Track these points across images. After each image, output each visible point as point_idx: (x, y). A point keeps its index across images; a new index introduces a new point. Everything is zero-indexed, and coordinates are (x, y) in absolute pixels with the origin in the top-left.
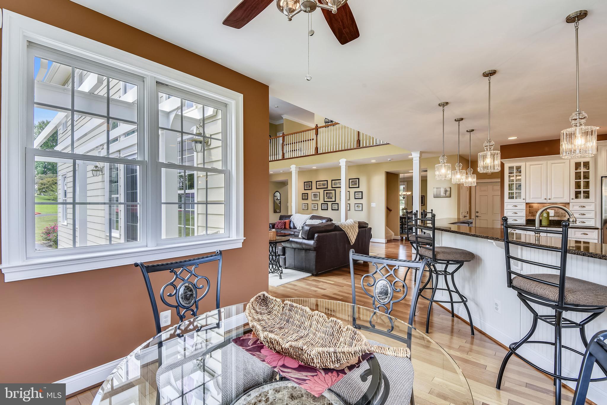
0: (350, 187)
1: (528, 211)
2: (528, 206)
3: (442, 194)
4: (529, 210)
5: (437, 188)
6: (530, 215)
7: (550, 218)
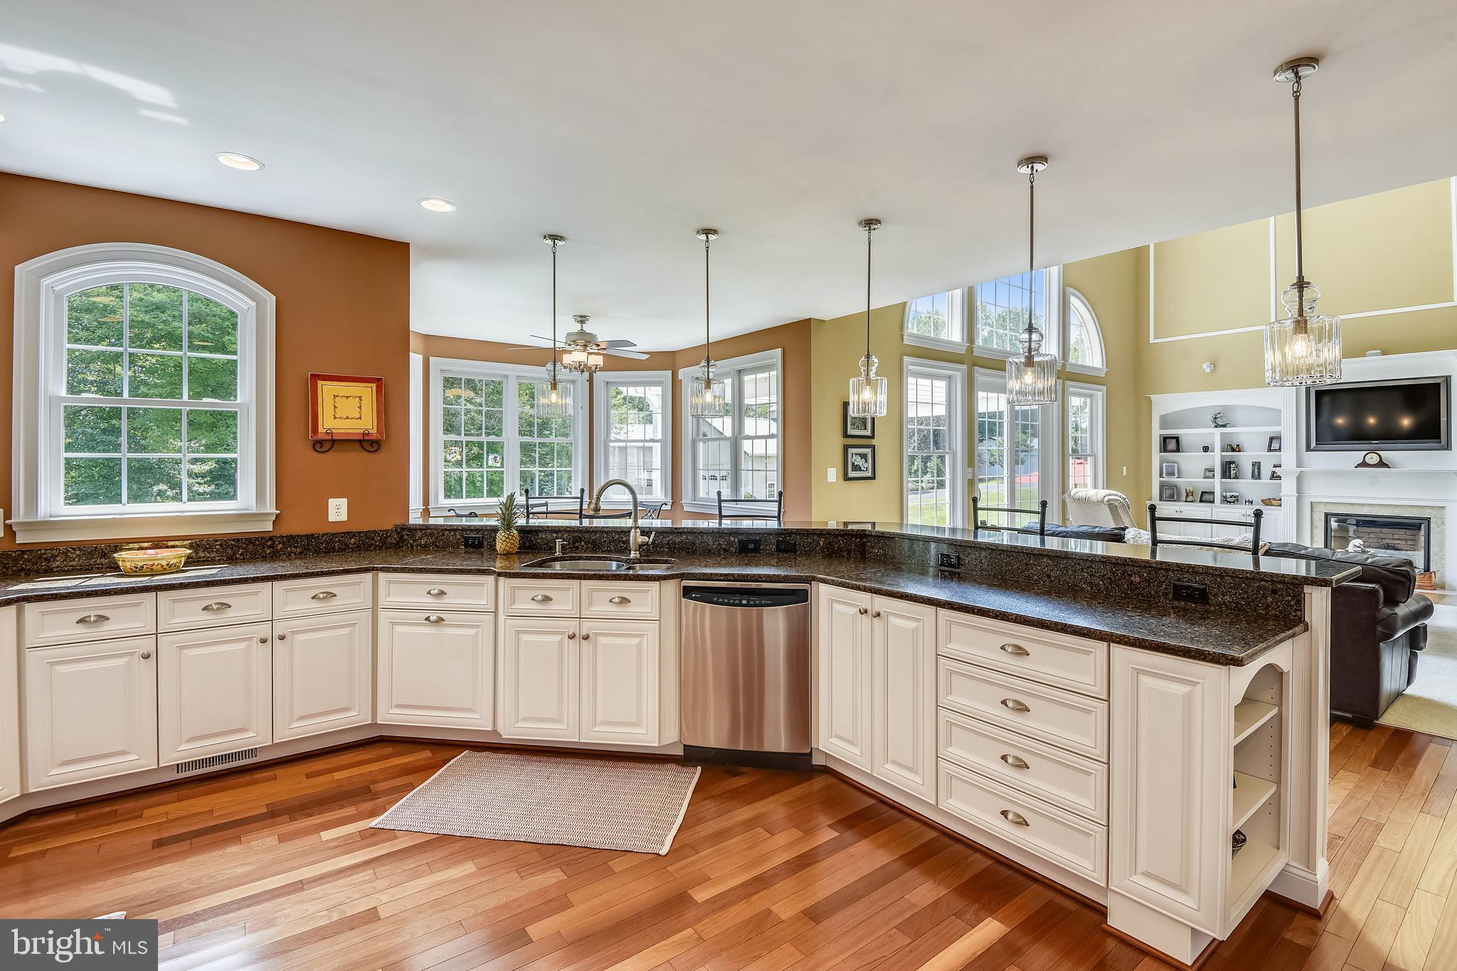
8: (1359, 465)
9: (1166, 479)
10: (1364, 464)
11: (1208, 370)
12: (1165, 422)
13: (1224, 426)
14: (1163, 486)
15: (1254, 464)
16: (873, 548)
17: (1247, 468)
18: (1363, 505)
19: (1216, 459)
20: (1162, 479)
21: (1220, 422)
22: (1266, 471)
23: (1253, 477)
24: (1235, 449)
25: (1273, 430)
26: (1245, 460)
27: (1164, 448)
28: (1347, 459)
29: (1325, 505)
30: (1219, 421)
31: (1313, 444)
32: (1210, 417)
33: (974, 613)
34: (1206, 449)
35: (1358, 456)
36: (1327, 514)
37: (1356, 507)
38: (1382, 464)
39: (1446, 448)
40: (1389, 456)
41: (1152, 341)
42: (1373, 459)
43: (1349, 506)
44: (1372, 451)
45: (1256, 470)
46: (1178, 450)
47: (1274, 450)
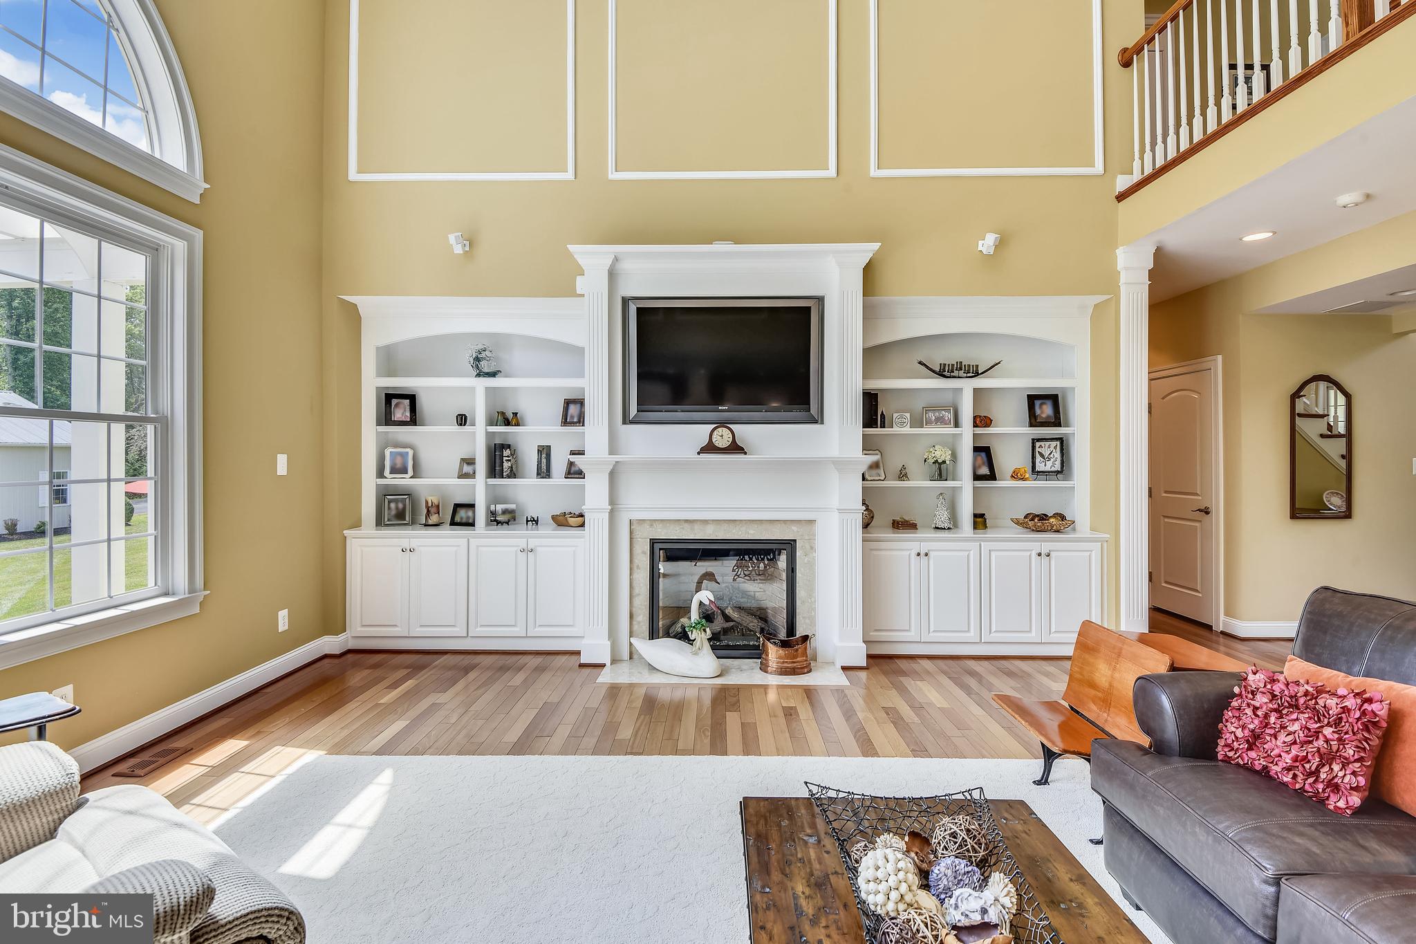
8: (702, 451)
10: (710, 448)
11: (458, 250)
12: (390, 360)
13: (493, 374)
14: (385, 495)
15: (540, 451)
17: (530, 459)
18: (705, 522)
19: (478, 440)
20: (381, 481)
21: (485, 366)
22: (560, 462)
24: (509, 419)
25: (570, 385)
26: (527, 440)
28: (685, 438)
29: (650, 525)
31: (634, 411)
32: (467, 357)
34: (461, 420)
35: (701, 433)
36: (653, 542)
37: (696, 527)
38: (735, 448)
39: (817, 420)
40: (745, 432)
41: (353, 175)
42: (722, 438)
43: (686, 525)
44: (722, 424)
45: (544, 461)
46: (413, 421)
47: (572, 424)
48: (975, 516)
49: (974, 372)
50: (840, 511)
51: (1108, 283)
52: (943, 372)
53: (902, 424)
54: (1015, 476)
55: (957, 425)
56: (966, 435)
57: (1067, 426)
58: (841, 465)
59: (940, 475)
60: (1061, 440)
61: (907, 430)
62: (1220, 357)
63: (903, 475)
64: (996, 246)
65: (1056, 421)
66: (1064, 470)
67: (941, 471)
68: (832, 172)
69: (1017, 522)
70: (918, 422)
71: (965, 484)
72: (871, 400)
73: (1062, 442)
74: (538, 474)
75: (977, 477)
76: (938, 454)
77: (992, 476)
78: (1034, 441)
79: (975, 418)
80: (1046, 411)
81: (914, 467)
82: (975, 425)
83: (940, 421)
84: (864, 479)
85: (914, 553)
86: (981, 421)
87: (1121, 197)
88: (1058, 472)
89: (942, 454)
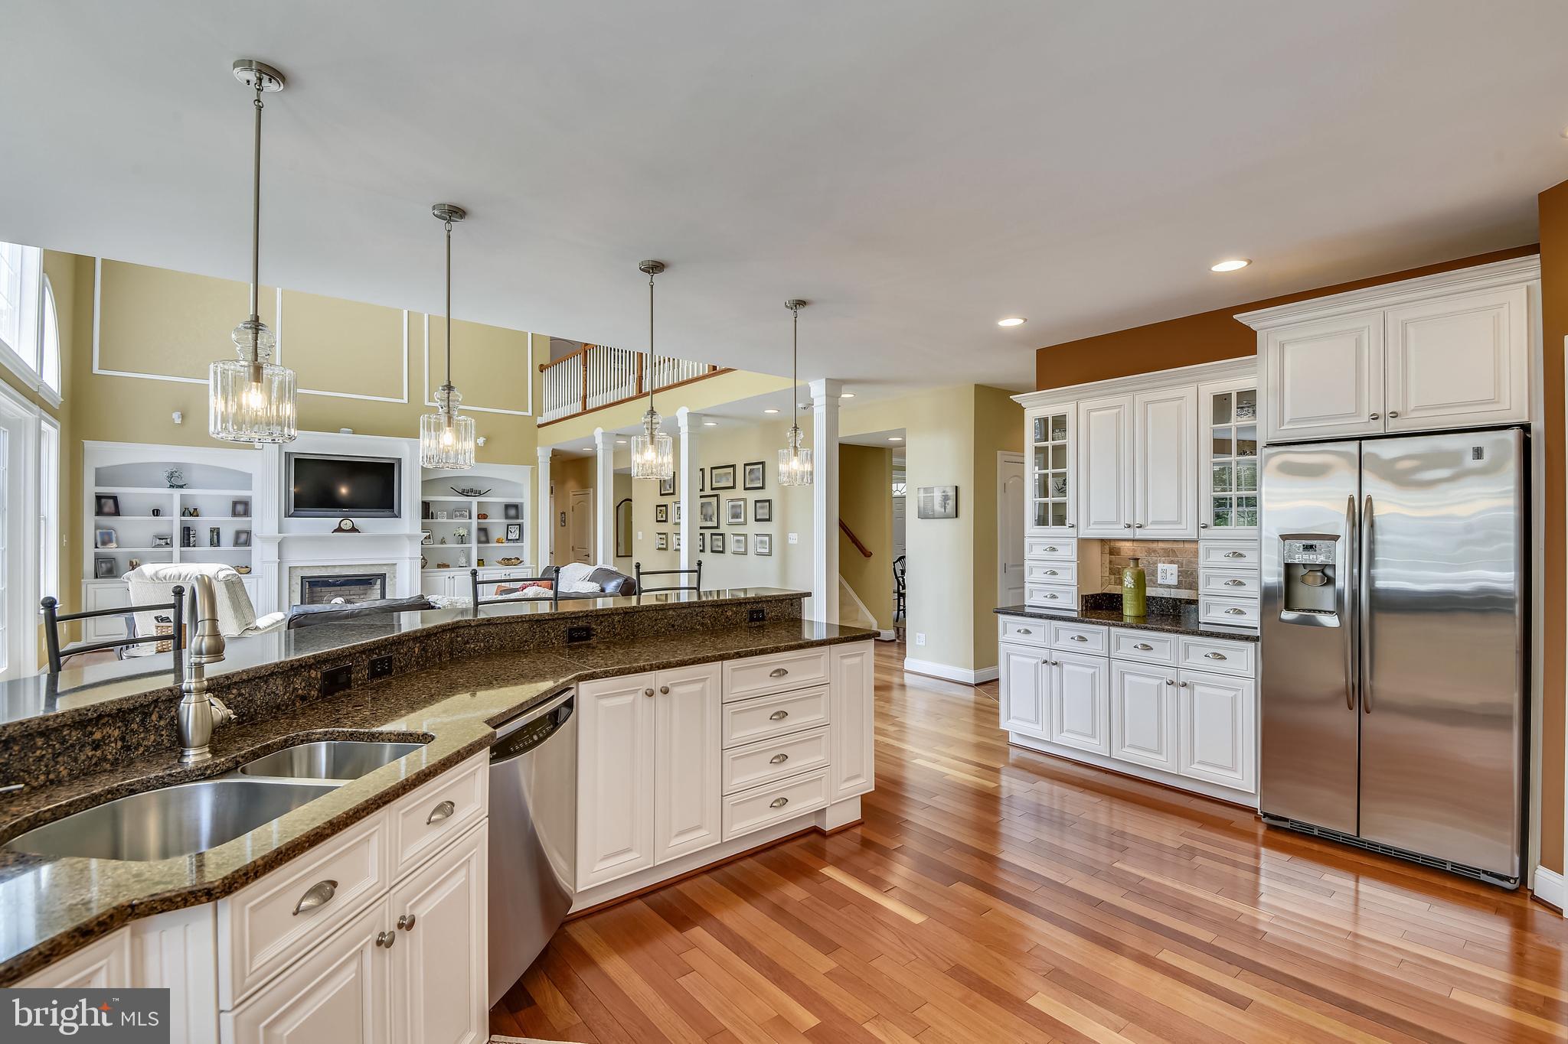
0: (748, 486)
1: (1108, 566)
2: (1107, 547)
3: (938, 508)
4: (1110, 562)
5: (926, 490)
6: (1113, 581)
7: (1151, 592)
8: (335, 531)
9: (101, 550)
10: (339, 530)
11: (178, 421)
12: (100, 478)
13: (181, 487)
14: (98, 559)
15: (212, 531)
16: (468, 642)
17: (205, 535)
18: (335, 566)
19: (174, 523)
20: (97, 550)
21: (174, 481)
22: (227, 536)
23: (212, 544)
24: (195, 513)
25: (241, 493)
26: (202, 526)
27: (99, 512)
28: (324, 524)
29: (301, 569)
30: (175, 479)
31: (292, 510)
32: (163, 476)
33: (756, 655)
34: (156, 513)
35: (335, 522)
36: (302, 578)
37: (329, 569)
38: (354, 530)
39: (399, 516)
40: (358, 522)
41: (96, 370)
42: (347, 524)
43: (323, 569)
44: (346, 517)
45: (215, 537)
46: (117, 512)
47: (239, 515)
48: (479, 560)
49: (479, 494)
50: (410, 558)
51: (533, 461)
52: (464, 493)
53: (443, 517)
54: (498, 542)
55: (470, 518)
56: (474, 522)
57: (523, 519)
58: (410, 537)
59: (462, 541)
60: (519, 525)
61: (445, 520)
62: (592, 490)
63: (443, 542)
64: (485, 444)
65: (517, 517)
66: (520, 539)
67: (462, 539)
68: (405, 400)
69: (499, 562)
70: (450, 517)
71: (474, 546)
72: (426, 506)
73: (520, 526)
74: (211, 544)
75: (479, 542)
76: (461, 531)
77: (487, 542)
78: (508, 525)
79: (478, 515)
80: (512, 512)
81: (449, 537)
82: (479, 518)
83: (462, 516)
84: (422, 544)
85: (447, 577)
86: (482, 516)
87: (540, 426)
88: (517, 540)
89: (462, 532)
